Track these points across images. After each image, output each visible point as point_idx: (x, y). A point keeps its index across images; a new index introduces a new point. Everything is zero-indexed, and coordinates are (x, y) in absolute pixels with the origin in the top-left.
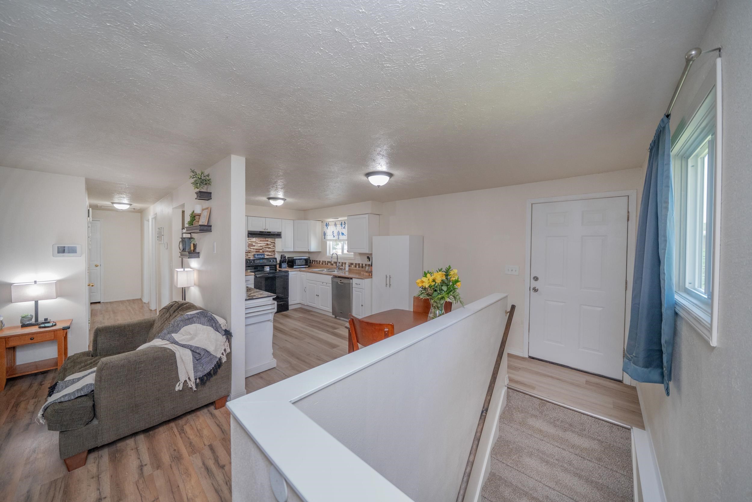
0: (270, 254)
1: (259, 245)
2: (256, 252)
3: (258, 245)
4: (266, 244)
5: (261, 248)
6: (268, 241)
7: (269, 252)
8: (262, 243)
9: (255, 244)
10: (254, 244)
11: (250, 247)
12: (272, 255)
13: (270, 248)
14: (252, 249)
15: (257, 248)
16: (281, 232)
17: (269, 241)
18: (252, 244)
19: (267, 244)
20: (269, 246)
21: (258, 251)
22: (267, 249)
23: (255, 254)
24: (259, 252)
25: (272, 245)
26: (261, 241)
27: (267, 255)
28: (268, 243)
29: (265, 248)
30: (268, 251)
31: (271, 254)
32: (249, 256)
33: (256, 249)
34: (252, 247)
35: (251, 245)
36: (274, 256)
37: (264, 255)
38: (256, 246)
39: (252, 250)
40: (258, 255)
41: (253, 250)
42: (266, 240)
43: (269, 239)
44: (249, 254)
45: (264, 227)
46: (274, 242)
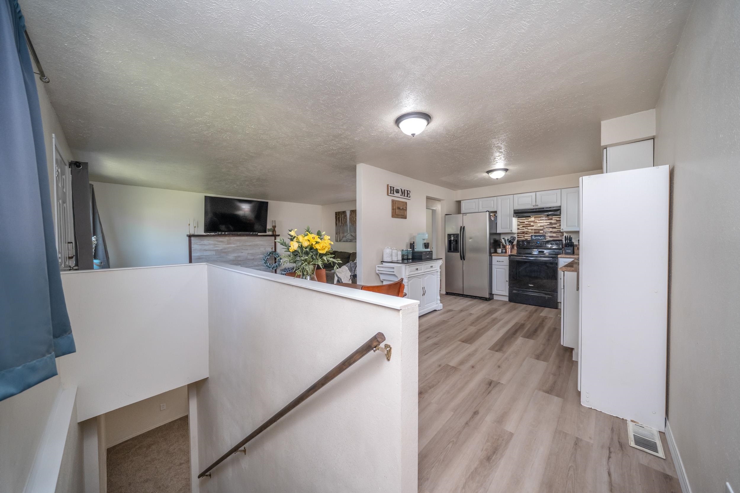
0: (554, 235)
1: (539, 225)
2: (535, 233)
3: (537, 225)
4: (549, 223)
5: (542, 228)
6: (551, 219)
7: (554, 233)
8: (543, 223)
10: (532, 224)
11: (526, 227)
12: (558, 237)
13: (555, 228)
14: (530, 230)
15: (536, 228)
16: (560, 207)
17: (553, 219)
18: (530, 224)
19: (551, 223)
20: (553, 225)
21: (537, 231)
22: (551, 230)
23: (532, 236)
24: (539, 233)
25: (558, 224)
26: (541, 220)
27: (550, 237)
28: (553, 221)
29: (547, 228)
30: (552, 232)
31: (556, 235)
32: (525, 237)
33: (535, 230)
34: (529, 228)
35: (528, 225)
36: (561, 238)
37: (544, 236)
38: (534, 226)
39: (530, 231)
40: (535, 236)
41: (531, 230)
42: (549, 218)
43: (554, 217)
44: (525, 235)
45: (534, 204)
46: (560, 221)
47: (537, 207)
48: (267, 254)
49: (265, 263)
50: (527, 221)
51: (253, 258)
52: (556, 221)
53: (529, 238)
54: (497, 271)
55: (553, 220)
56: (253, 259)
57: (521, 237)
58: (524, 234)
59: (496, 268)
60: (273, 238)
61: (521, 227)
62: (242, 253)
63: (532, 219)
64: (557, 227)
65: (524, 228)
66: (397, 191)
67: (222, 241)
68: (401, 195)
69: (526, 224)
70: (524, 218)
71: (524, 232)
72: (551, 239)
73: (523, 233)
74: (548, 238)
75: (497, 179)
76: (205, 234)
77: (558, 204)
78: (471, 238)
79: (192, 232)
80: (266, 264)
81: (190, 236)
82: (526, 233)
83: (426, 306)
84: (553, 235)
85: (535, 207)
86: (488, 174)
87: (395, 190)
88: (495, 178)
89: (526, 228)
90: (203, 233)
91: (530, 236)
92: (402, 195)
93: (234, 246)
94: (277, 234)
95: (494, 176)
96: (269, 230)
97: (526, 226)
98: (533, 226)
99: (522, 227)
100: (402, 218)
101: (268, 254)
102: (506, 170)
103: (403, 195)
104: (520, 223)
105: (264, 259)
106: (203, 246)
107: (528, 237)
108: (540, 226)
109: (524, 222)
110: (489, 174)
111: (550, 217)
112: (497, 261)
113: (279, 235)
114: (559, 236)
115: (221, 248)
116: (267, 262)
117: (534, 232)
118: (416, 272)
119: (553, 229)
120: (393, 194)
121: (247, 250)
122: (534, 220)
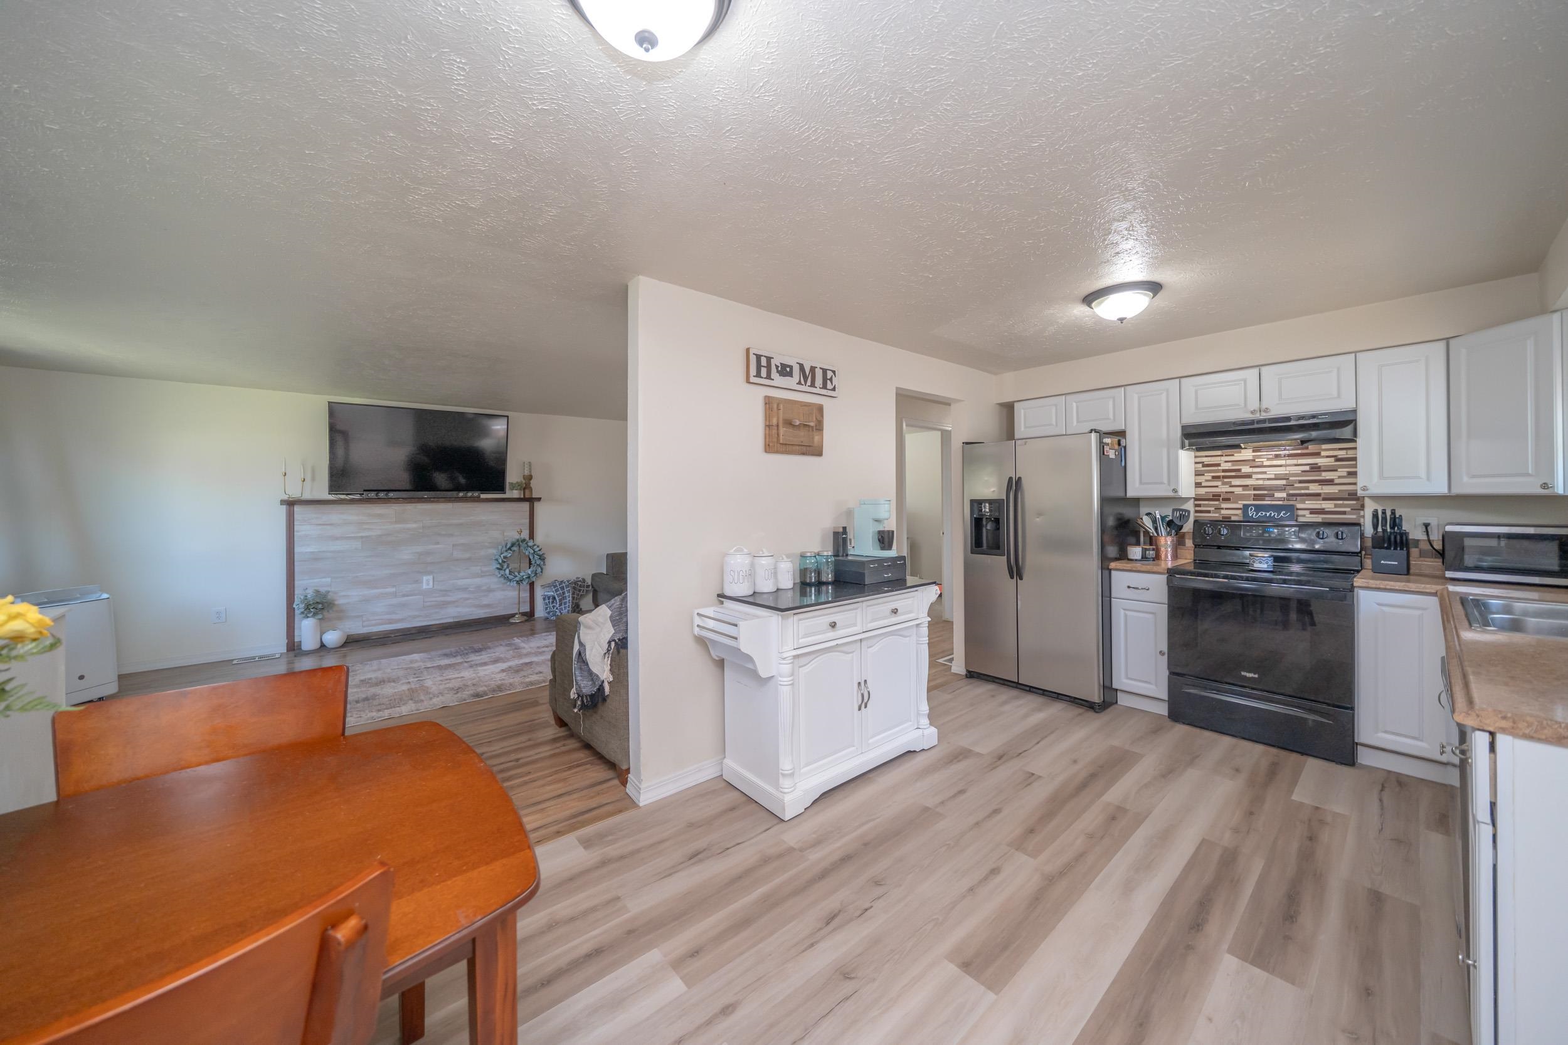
0: (1328, 505)
1: (1271, 473)
2: (1257, 497)
3: (1265, 473)
4: (1307, 468)
5: (1284, 482)
6: (1317, 454)
7: (1324, 499)
8: (1286, 466)
9: (1251, 470)
10: (1246, 469)
11: (1226, 480)
12: (1344, 513)
13: (1330, 482)
14: (1241, 489)
15: (1261, 482)
16: (1354, 411)
17: (1324, 454)
18: (1239, 470)
19: (1315, 468)
20: (1324, 474)
21: (1264, 493)
22: (1314, 488)
23: (1246, 507)
24: (1270, 497)
25: (1343, 472)
26: (1277, 457)
27: (1313, 512)
28: (1320, 462)
29: (1301, 482)
30: (1318, 495)
31: (1336, 506)
32: (1223, 512)
33: (1255, 489)
34: (1236, 482)
35: (1233, 474)
36: (1354, 517)
37: (1291, 508)
38: (1254, 476)
39: (1238, 491)
40: (1258, 508)
41: (1243, 490)
42: (1306, 451)
43: (1324, 447)
44: (1224, 506)
45: (1254, 404)
46: (1355, 459)
47: (1264, 416)
48: (506, 547)
49: (498, 568)
50: (1226, 462)
51: (467, 555)
52: (1333, 459)
53: (1236, 515)
54: (1126, 616)
55: (1323, 457)
56: (469, 559)
57: (1209, 512)
58: (1218, 500)
59: (1124, 609)
60: (526, 506)
61: (1207, 481)
62: (438, 543)
63: (1247, 454)
64: (1337, 481)
65: (1219, 483)
66: (785, 371)
67: (380, 516)
68: (799, 383)
69: (1224, 471)
70: (1219, 453)
71: (1220, 496)
72: (1318, 518)
73: (1216, 497)
74: (1304, 516)
75: (1121, 320)
76: (331, 497)
77: (1346, 404)
78: (1039, 514)
79: (295, 493)
80: (502, 572)
81: (290, 504)
82: (1223, 499)
83: (871, 741)
84: (1324, 506)
85: (1257, 416)
86: (1089, 305)
87: (777, 367)
88: (1116, 319)
89: (1224, 484)
90: (325, 495)
91: (1241, 506)
92: (803, 382)
93: (414, 526)
94: (533, 497)
95: (1111, 309)
96: (513, 487)
97: (1224, 477)
98: (1249, 476)
99: (1210, 478)
100: (803, 454)
101: (508, 547)
102: (1154, 287)
103: (809, 383)
104: (1204, 466)
105: (497, 560)
106: (328, 527)
107: (1232, 511)
108: (1273, 476)
109: (1219, 465)
110: (1093, 305)
111: (1312, 448)
112: (1129, 587)
113: (539, 499)
114: (1348, 509)
115: (379, 533)
116: (505, 567)
117: (1255, 495)
118: (831, 634)
119: (1324, 487)
120: (769, 377)
121: (452, 535)
122: (1251, 458)
